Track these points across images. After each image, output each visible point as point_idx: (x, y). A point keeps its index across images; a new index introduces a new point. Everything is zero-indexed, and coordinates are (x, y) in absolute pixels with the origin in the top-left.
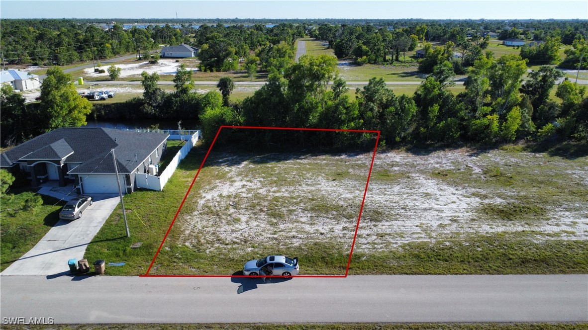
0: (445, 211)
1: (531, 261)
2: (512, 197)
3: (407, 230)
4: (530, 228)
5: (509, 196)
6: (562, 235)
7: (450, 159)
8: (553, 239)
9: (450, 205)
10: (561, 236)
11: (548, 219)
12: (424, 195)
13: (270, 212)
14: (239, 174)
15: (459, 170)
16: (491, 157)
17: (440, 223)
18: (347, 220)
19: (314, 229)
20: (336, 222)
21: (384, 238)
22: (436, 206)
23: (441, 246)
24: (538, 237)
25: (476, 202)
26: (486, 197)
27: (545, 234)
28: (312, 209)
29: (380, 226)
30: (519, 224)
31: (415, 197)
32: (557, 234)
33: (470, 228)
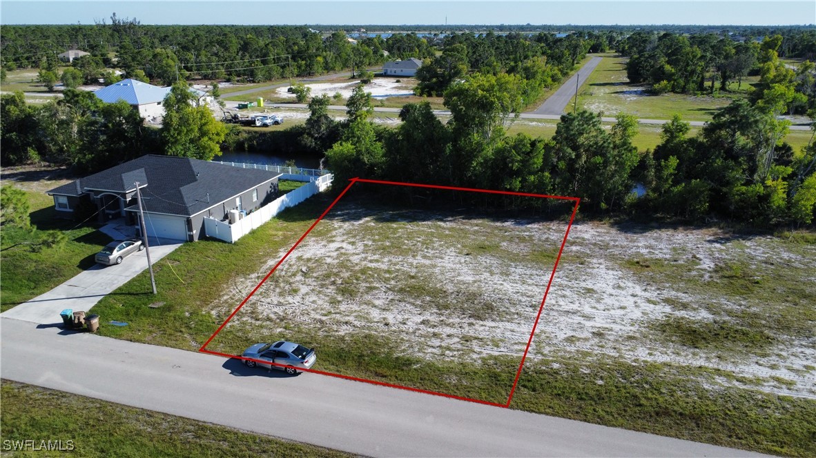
0: (597, 319)
1: (673, 414)
2: (729, 313)
3: (513, 337)
4: (718, 364)
5: (726, 311)
6: (765, 384)
7: (675, 243)
8: (744, 387)
9: (612, 312)
10: (763, 385)
11: (764, 356)
12: (583, 291)
13: (344, 286)
14: (348, 233)
15: (675, 261)
16: (748, 247)
17: (572, 334)
18: (437, 311)
19: (382, 316)
20: (419, 312)
21: (468, 343)
22: (590, 310)
23: (544, 368)
24: (719, 380)
25: (660, 312)
26: (685, 306)
27: (734, 377)
28: (401, 291)
29: (477, 327)
30: (704, 355)
31: (568, 293)
32: (758, 381)
33: (615, 348)
